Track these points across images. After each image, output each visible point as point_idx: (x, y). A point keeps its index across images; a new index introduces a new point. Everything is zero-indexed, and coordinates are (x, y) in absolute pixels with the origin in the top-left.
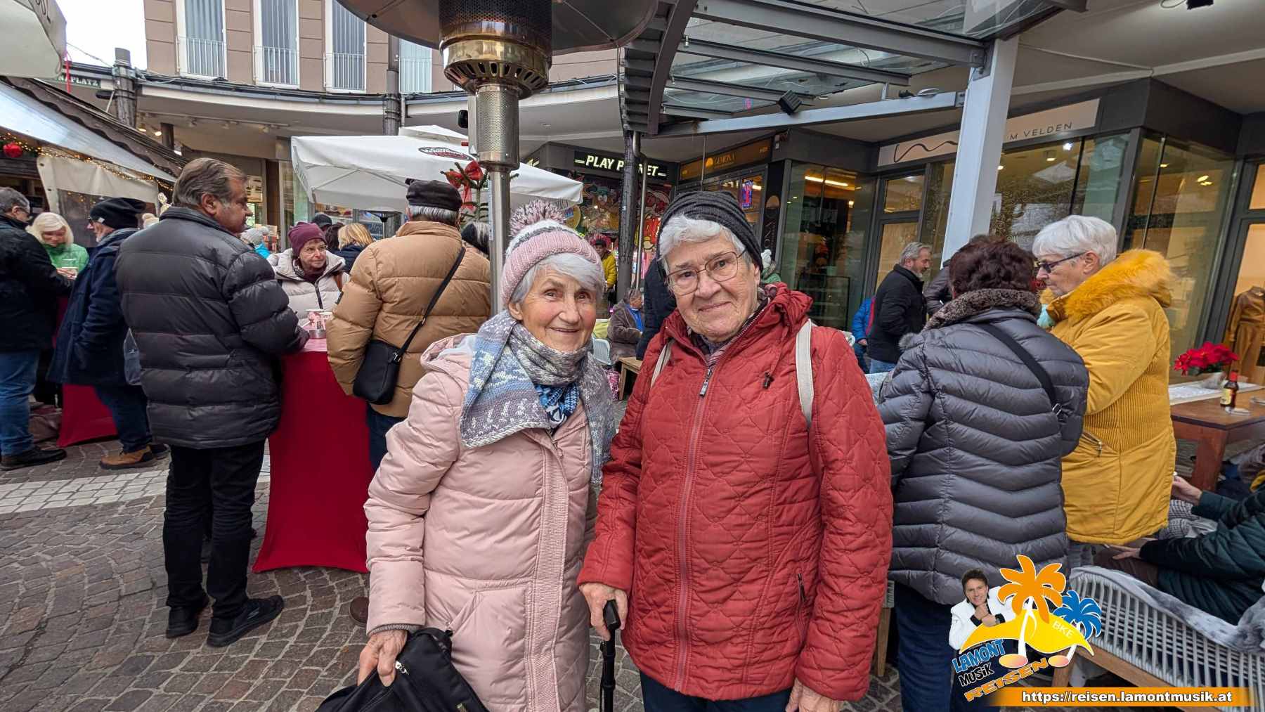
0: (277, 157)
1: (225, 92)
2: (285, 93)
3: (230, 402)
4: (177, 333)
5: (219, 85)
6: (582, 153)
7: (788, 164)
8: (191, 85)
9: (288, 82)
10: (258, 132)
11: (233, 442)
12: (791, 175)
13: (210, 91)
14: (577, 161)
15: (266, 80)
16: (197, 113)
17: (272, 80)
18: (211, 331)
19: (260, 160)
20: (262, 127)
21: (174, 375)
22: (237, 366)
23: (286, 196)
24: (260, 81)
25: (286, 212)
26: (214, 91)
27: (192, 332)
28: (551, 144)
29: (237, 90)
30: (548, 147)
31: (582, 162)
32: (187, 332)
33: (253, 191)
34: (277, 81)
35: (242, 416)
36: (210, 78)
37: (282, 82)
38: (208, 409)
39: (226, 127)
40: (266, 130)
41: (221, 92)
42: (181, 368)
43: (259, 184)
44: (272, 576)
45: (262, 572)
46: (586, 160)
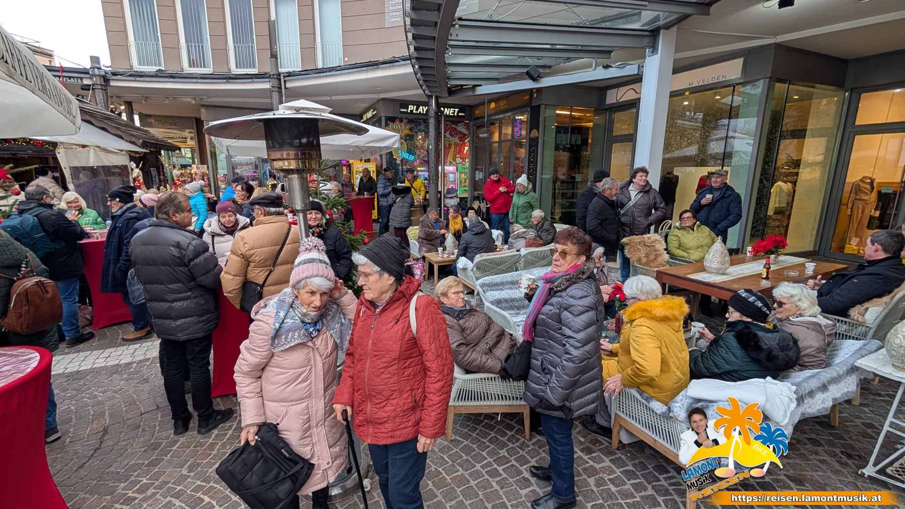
0: (203, 118)
1: (164, 79)
2: (204, 77)
4: (164, 285)
5: (159, 75)
6: (404, 104)
7: (542, 106)
8: (141, 76)
9: (204, 67)
10: (190, 103)
13: (154, 79)
14: (402, 110)
15: (191, 67)
16: (147, 94)
17: (194, 67)
19: (191, 118)
20: (190, 100)
21: (165, 305)
22: (196, 297)
24: (187, 69)
25: (211, 152)
26: (157, 79)
28: (383, 99)
29: (172, 77)
30: (381, 102)
31: (405, 110)
33: (188, 140)
34: (198, 67)
36: (153, 69)
37: (201, 67)
38: (183, 320)
39: (167, 102)
40: (193, 102)
41: (161, 79)
42: (168, 301)
43: (192, 135)
46: (408, 109)
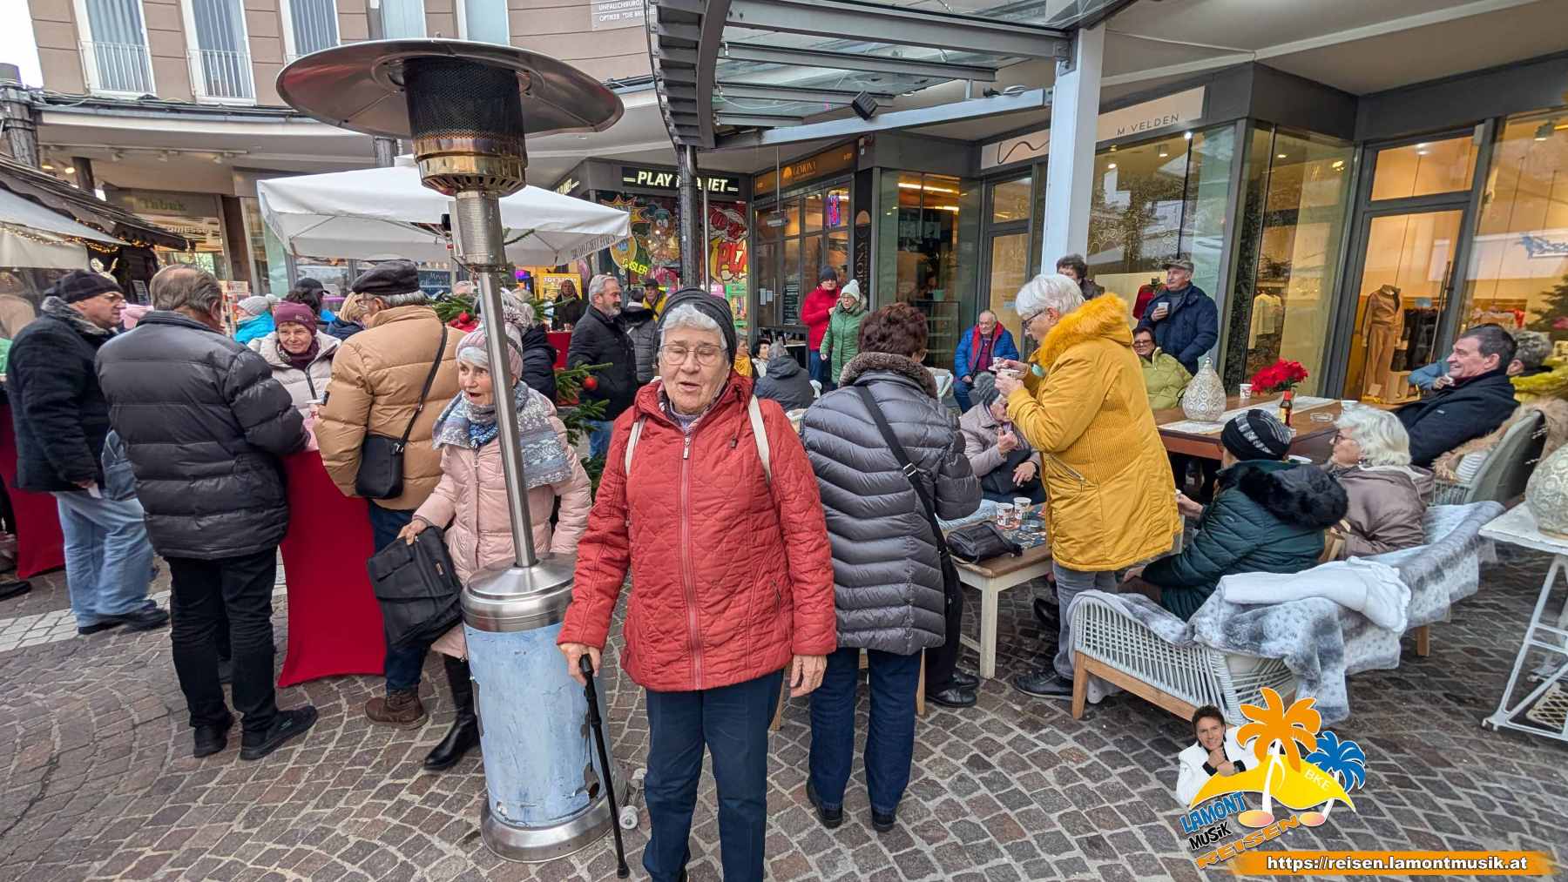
0: (237, 194)
1: (157, 115)
2: (238, 112)
3: (238, 509)
4: (177, 442)
5: (145, 106)
6: (631, 168)
7: (876, 172)
8: (109, 107)
9: (239, 95)
10: (210, 163)
11: (245, 550)
12: (883, 185)
13: (136, 113)
14: (626, 179)
15: (210, 93)
16: (120, 143)
17: (218, 94)
18: (212, 437)
19: (214, 195)
20: (212, 156)
21: (177, 486)
22: (246, 471)
23: (254, 241)
24: (202, 97)
25: (257, 262)
26: (142, 114)
27: (194, 439)
28: (592, 160)
29: (173, 110)
30: (587, 163)
31: (633, 180)
32: (187, 441)
33: (209, 237)
34: (225, 94)
35: (252, 523)
36: (132, 96)
37: (232, 95)
38: (216, 518)
39: (164, 159)
40: (218, 161)
41: (151, 114)
42: (183, 478)
43: (217, 228)
44: (300, 689)
45: (290, 686)
46: (637, 178)
